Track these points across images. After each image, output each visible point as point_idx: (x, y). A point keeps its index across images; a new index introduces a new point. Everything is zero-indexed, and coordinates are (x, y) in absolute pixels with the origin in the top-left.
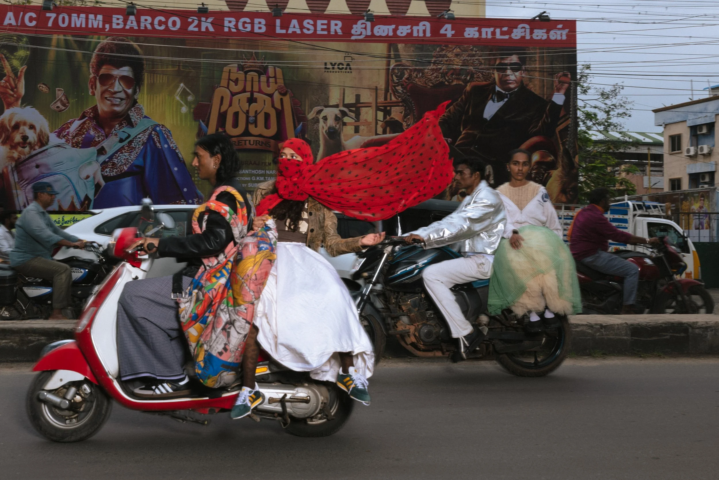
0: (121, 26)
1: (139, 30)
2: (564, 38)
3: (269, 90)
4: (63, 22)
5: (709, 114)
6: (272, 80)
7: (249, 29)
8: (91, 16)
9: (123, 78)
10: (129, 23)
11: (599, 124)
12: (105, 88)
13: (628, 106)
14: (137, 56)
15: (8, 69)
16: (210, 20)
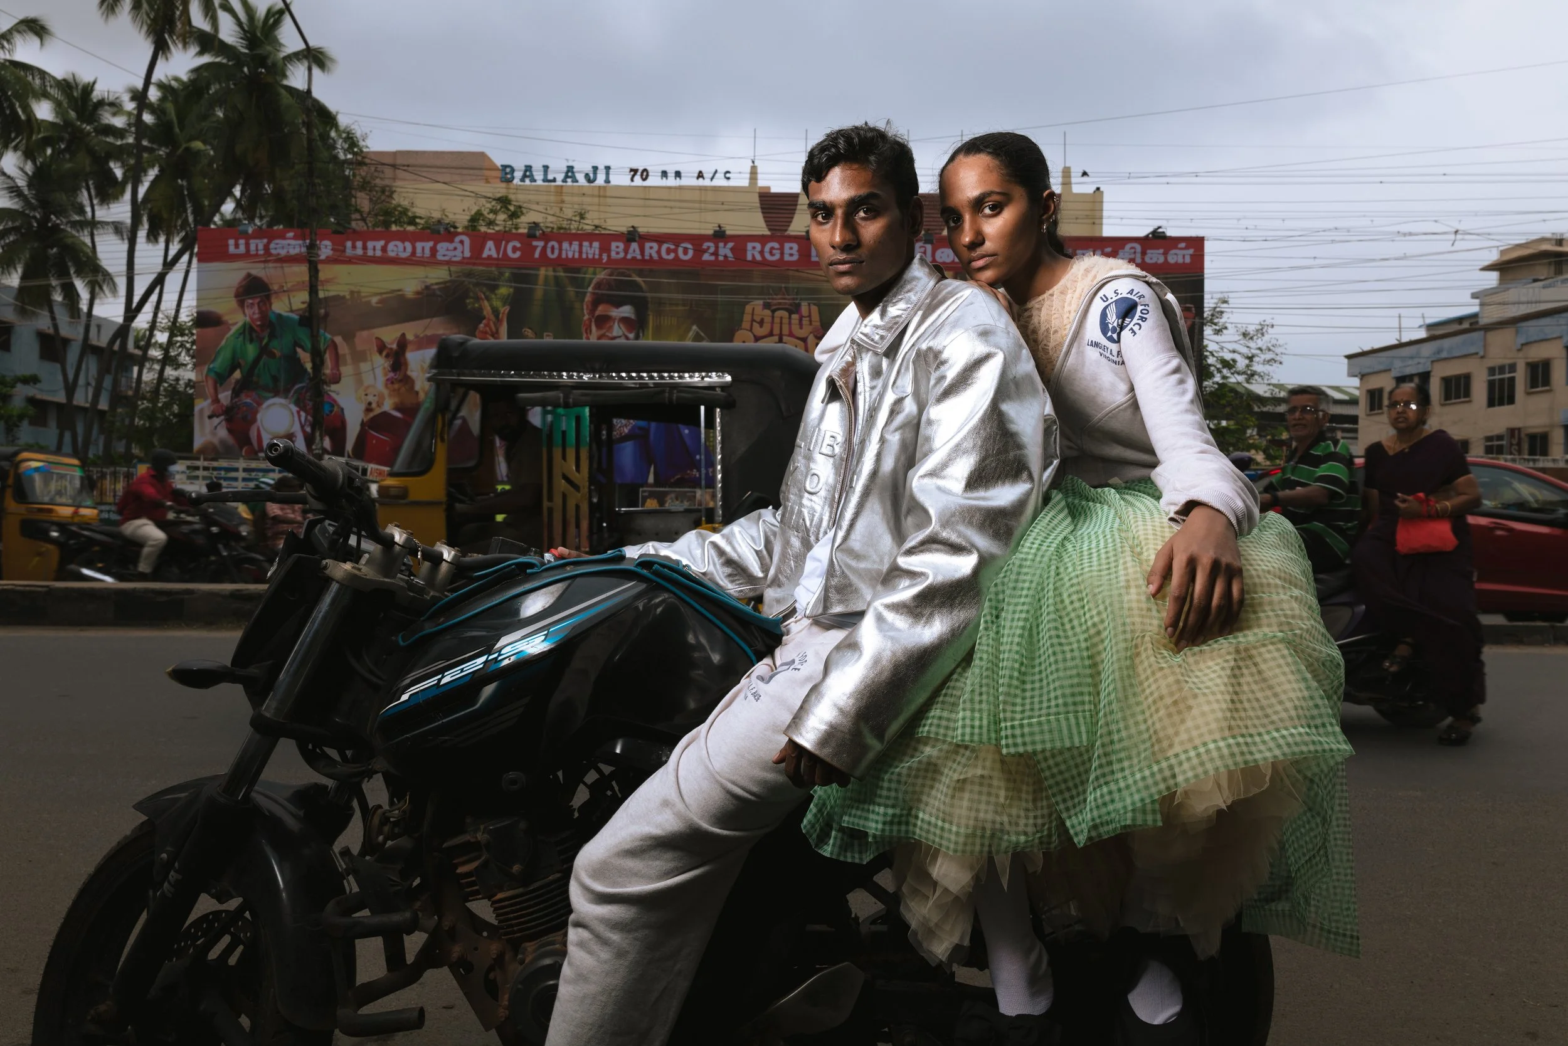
0: (622, 255)
1: (643, 261)
2: (1188, 260)
3: (802, 333)
4: (553, 252)
5: (1422, 361)
6: (805, 321)
7: (777, 257)
8: (586, 244)
9: (624, 320)
10: (631, 250)
11: (1239, 373)
12: (601, 332)
13: (1278, 350)
14: (640, 294)
15: (487, 310)
16: (730, 245)
